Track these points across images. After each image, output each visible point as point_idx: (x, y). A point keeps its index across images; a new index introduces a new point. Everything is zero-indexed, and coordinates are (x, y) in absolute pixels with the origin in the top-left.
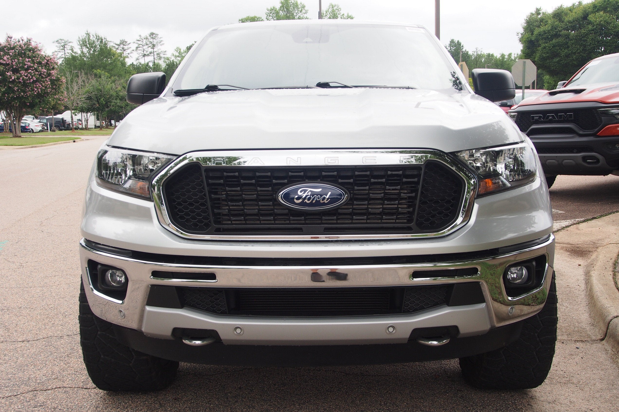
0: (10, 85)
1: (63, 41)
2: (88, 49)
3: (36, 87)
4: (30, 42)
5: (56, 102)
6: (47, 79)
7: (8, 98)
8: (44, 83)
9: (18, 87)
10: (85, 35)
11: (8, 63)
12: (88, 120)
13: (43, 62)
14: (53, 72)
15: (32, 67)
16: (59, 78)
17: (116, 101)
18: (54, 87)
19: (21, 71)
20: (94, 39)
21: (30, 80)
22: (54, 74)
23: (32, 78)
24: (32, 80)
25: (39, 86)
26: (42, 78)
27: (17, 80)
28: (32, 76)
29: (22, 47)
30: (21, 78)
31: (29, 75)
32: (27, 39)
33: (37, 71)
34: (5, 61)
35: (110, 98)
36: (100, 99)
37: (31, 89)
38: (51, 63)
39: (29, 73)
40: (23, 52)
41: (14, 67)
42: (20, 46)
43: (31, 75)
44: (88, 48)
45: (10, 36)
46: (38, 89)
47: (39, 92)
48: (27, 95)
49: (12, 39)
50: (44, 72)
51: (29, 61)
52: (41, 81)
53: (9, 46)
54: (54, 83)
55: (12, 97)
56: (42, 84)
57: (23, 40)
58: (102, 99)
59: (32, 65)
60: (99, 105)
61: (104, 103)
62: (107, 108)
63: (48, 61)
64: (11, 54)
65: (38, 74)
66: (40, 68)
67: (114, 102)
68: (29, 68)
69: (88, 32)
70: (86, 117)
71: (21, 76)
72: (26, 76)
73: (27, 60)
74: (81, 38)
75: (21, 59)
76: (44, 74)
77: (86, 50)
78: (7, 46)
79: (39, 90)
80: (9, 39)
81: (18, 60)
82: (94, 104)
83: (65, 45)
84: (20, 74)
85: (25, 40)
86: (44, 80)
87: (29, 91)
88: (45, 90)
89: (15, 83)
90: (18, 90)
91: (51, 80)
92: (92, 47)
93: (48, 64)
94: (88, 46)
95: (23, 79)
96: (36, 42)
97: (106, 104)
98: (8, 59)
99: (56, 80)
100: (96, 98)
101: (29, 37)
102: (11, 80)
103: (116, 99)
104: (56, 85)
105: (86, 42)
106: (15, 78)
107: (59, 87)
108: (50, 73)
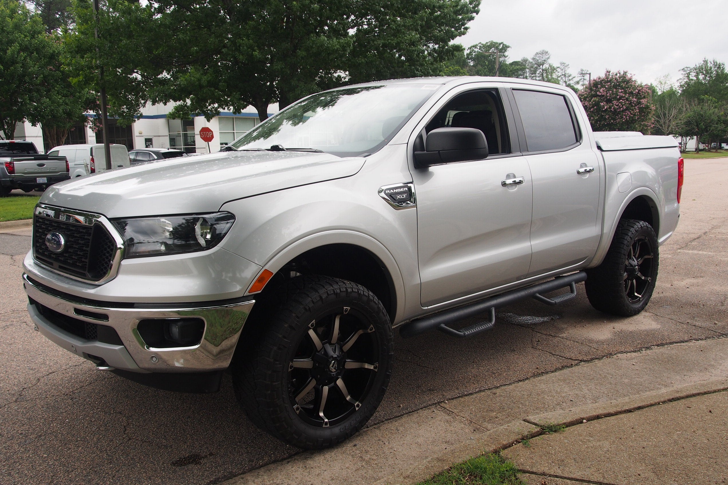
0: (603, 114)
1: (689, 69)
2: (704, 76)
3: (625, 115)
4: (626, 75)
5: (643, 128)
6: (636, 108)
7: (599, 125)
8: (633, 111)
9: (609, 115)
10: (703, 62)
11: (603, 94)
12: (686, 144)
13: (634, 92)
14: (643, 101)
15: (624, 97)
16: (648, 105)
17: (716, 126)
18: (643, 114)
19: (613, 101)
20: (711, 65)
21: (620, 109)
22: (643, 102)
23: (622, 107)
24: (622, 109)
25: (628, 114)
26: (632, 106)
27: (609, 110)
28: (623, 105)
29: (618, 79)
30: (613, 107)
31: (620, 104)
32: (624, 72)
33: (628, 101)
34: (601, 93)
35: (710, 122)
36: (700, 124)
37: (620, 116)
38: (642, 92)
39: (620, 103)
40: (618, 84)
41: (608, 98)
42: (616, 79)
43: (621, 104)
44: (704, 74)
45: (609, 70)
46: (626, 117)
47: (627, 119)
48: (616, 122)
49: (611, 73)
50: (634, 101)
51: (621, 92)
52: (631, 109)
53: (606, 80)
54: (643, 110)
55: (603, 125)
56: (630, 112)
57: (619, 73)
58: (702, 124)
59: (624, 95)
60: (698, 130)
61: (704, 127)
62: (706, 132)
63: (639, 91)
64: (607, 86)
65: (628, 104)
66: (631, 97)
67: (715, 127)
68: (621, 98)
69: (706, 60)
70: (685, 140)
71: (613, 106)
72: (617, 106)
73: (620, 91)
74: (698, 66)
75: (615, 90)
76: (633, 103)
77: (702, 77)
78: (605, 80)
79: (628, 118)
80: (608, 74)
81: (613, 91)
82: (694, 129)
83: (690, 72)
84: (612, 104)
85: (622, 73)
86: (634, 108)
87: (619, 118)
88: (633, 117)
89: (607, 112)
90: (609, 118)
91: (640, 108)
92: (708, 73)
93: (640, 94)
94: (704, 72)
95: (614, 109)
96: (631, 74)
97: (705, 128)
98: (603, 91)
99: (645, 108)
100: (697, 122)
101: (625, 71)
102: (604, 109)
103: (717, 124)
104: (645, 113)
105: (703, 69)
106: (607, 108)
107: (647, 114)
108: (640, 102)
